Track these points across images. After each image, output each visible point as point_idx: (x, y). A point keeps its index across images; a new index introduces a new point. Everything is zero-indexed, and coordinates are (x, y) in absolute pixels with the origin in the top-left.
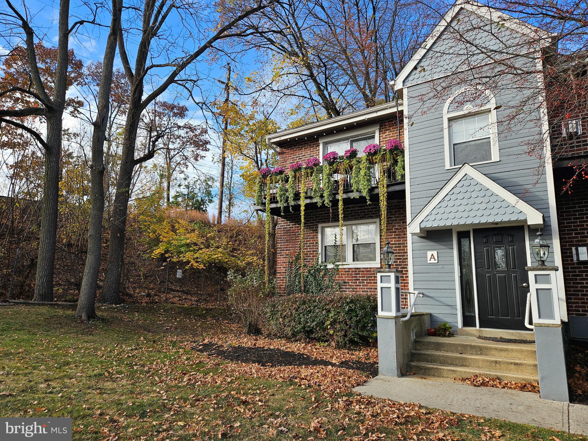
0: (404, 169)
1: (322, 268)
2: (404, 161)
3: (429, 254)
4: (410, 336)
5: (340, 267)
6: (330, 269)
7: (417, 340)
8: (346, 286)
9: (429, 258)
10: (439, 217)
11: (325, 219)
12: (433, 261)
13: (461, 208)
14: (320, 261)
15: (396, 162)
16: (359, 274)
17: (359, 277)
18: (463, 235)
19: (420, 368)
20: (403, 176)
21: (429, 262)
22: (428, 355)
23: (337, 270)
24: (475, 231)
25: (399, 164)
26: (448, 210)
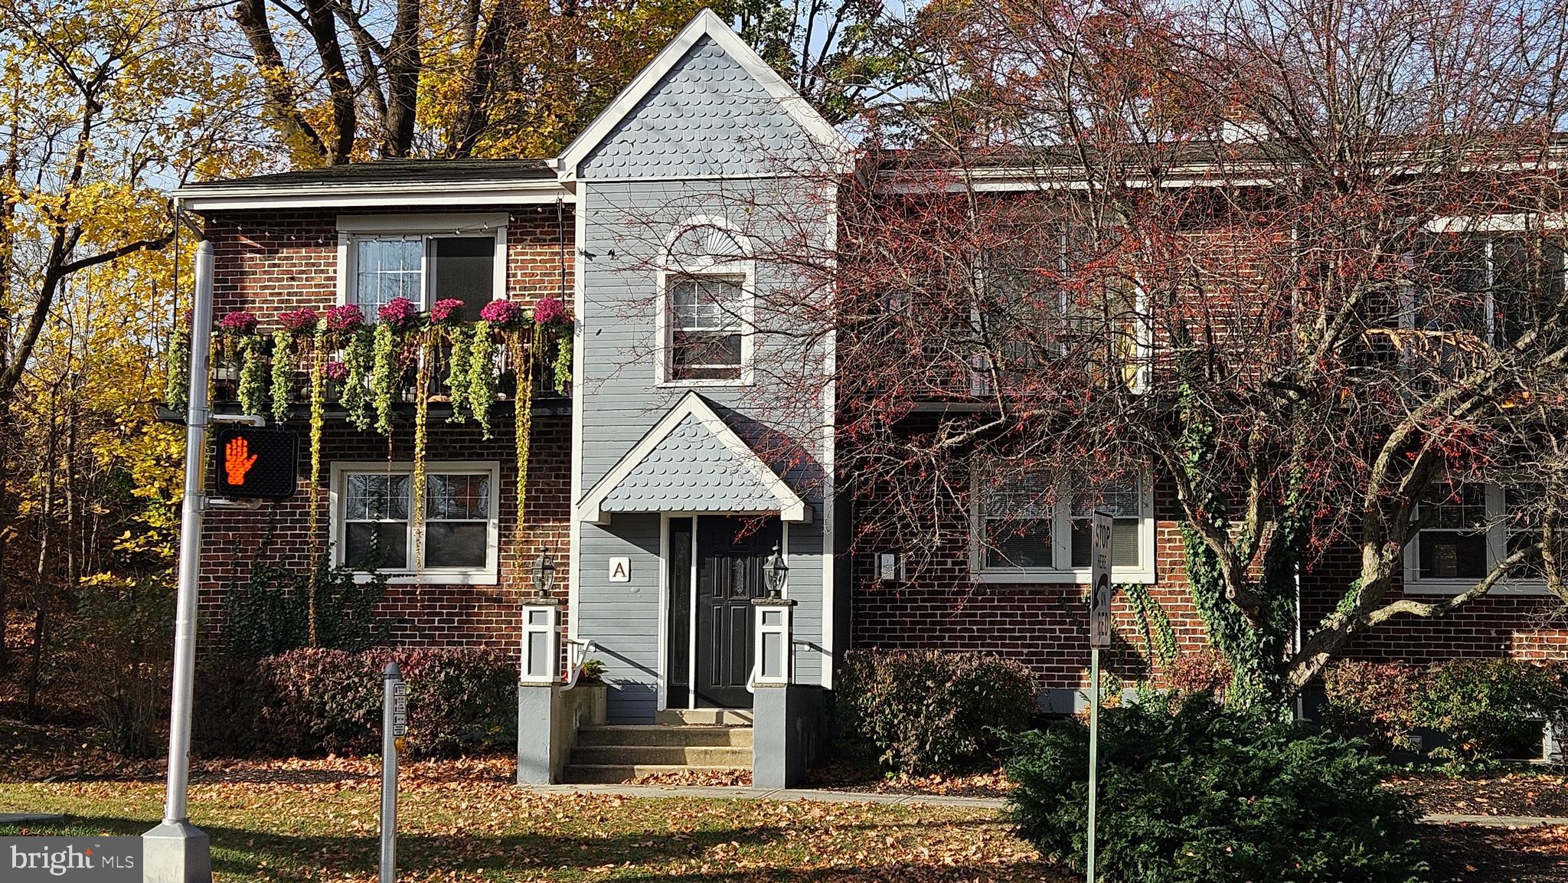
0: (571, 369)
1: (339, 581)
2: (571, 350)
3: (614, 562)
4: (570, 721)
5: (391, 581)
6: (361, 586)
7: (583, 729)
8: (405, 629)
9: (612, 572)
10: (636, 492)
11: (350, 449)
12: (619, 577)
13: (677, 480)
14: (333, 564)
15: (554, 352)
16: (442, 600)
17: (442, 607)
18: (680, 524)
19: (586, 771)
20: (568, 385)
21: (612, 579)
22: (601, 751)
23: (378, 587)
24: (700, 518)
25: (561, 358)
26: (653, 480)
